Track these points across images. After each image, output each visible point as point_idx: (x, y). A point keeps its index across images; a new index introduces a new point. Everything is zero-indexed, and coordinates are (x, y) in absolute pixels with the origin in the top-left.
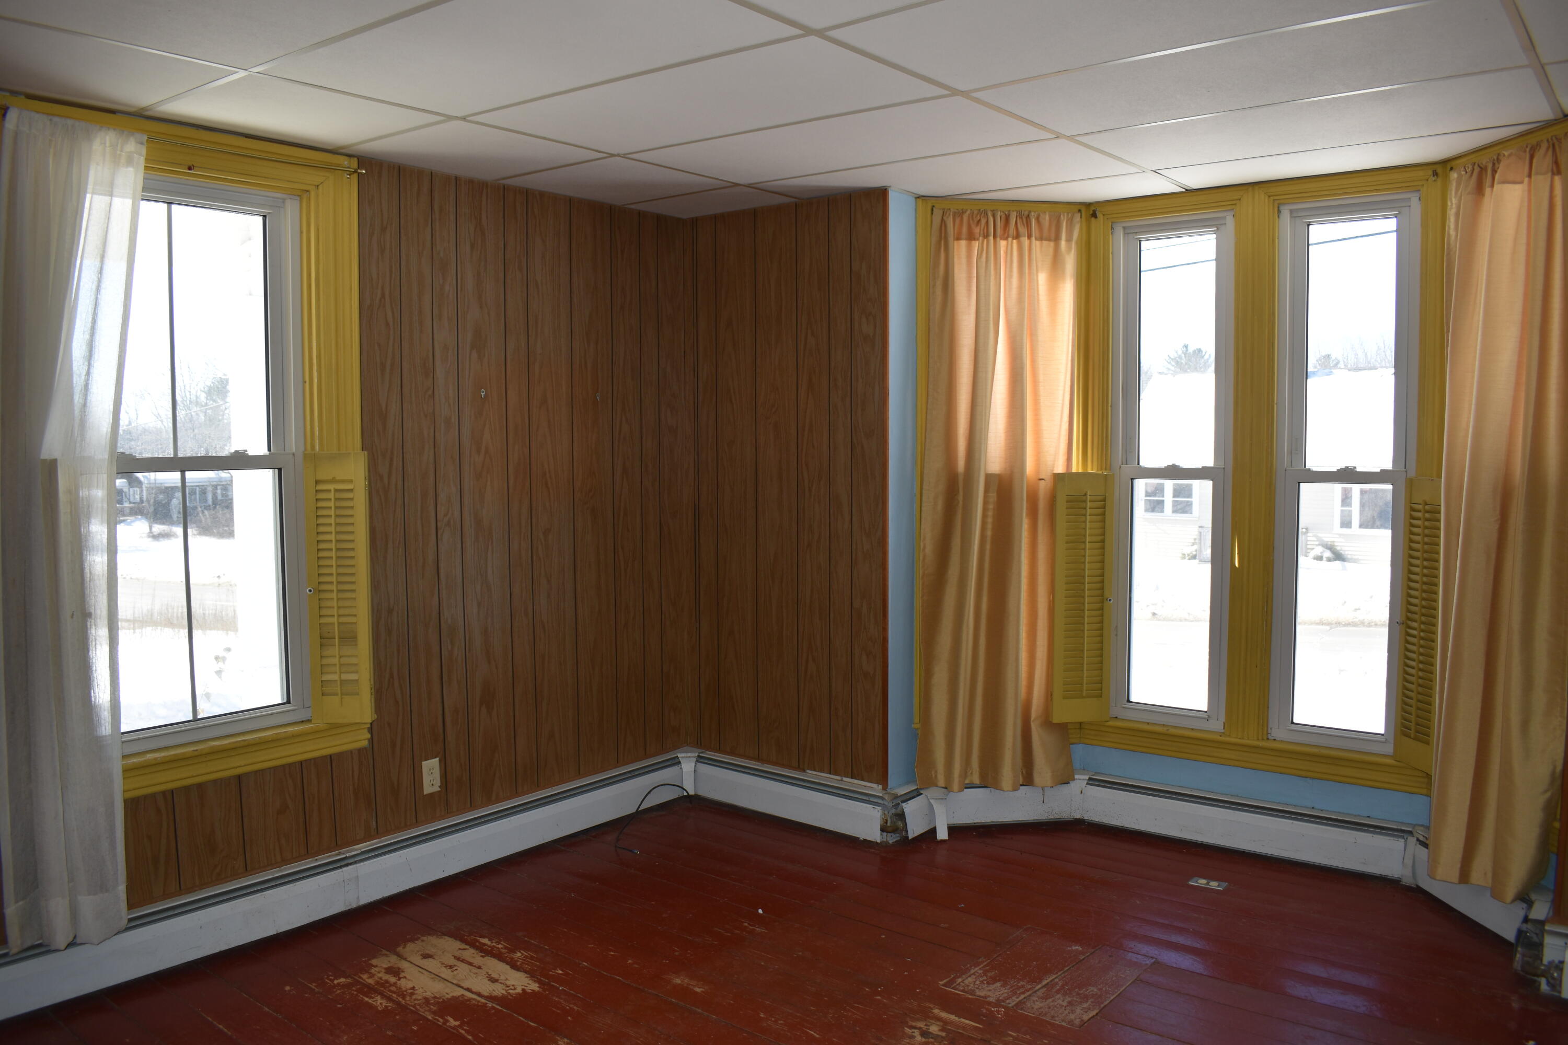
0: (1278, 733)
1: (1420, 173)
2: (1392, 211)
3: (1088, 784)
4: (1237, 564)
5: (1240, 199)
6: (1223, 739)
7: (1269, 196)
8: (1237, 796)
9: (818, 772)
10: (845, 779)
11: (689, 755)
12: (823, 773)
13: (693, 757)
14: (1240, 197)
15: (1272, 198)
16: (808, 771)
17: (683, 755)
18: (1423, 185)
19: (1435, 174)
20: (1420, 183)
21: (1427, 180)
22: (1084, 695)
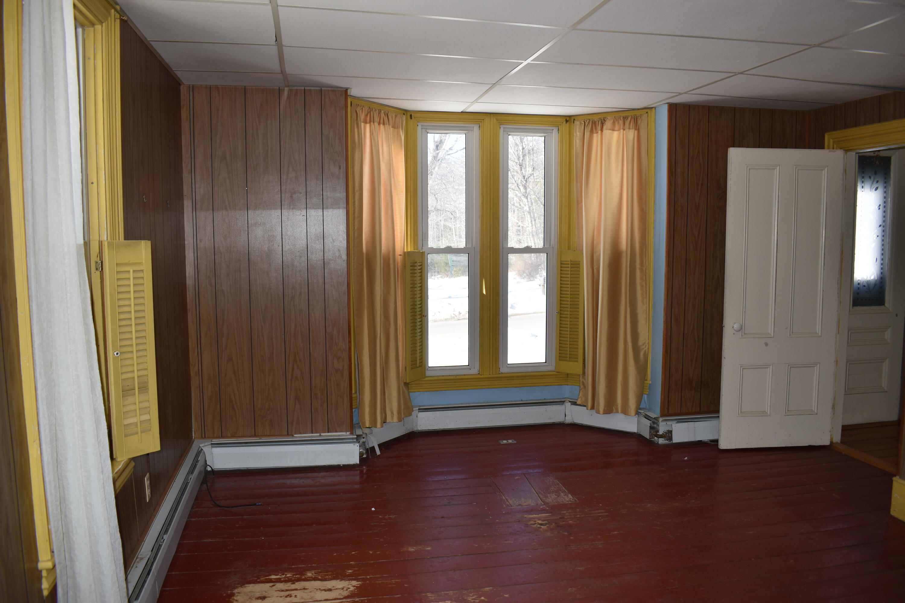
0: (503, 370)
1: (560, 119)
2: (544, 134)
3: (419, 412)
4: (484, 292)
5: (483, 120)
6: (480, 376)
7: (497, 120)
8: (488, 402)
9: (303, 434)
10: (322, 434)
11: (206, 444)
12: (307, 434)
13: (209, 445)
14: (484, 119)
15: (498, 121)
16: (295, 435)
17: (203, 445)
18: (561, 125)
19: (567, 121)
20: (560, 124)
21: (563, 123)
22: (418, 366)
